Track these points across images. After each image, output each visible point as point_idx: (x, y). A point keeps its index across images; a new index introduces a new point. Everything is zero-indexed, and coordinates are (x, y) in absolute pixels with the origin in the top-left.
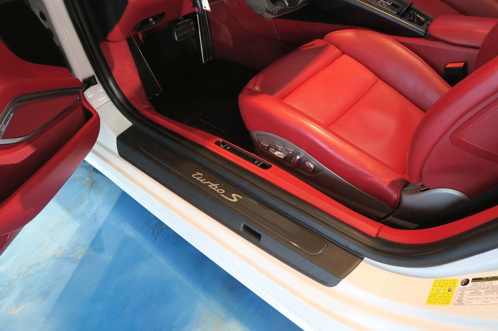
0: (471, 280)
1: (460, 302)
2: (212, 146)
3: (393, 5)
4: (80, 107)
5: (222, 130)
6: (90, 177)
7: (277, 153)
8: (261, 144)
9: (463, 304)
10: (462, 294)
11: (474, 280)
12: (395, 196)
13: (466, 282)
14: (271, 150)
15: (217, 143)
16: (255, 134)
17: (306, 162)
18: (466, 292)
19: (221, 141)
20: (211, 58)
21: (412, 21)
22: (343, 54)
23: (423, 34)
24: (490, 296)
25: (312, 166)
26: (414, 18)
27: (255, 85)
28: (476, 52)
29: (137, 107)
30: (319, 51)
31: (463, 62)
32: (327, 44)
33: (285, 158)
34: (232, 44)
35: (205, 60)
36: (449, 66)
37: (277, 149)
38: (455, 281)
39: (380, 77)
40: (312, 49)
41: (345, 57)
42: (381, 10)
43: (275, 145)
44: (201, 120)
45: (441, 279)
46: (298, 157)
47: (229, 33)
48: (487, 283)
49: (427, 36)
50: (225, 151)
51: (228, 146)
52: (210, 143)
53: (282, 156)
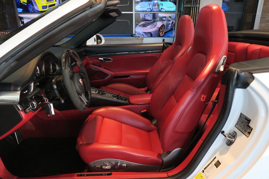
0: (204, 170)
1: (207, 177)
3: (113, 96)
7: (107, 167)
8: (96, 167)
9: (208, 177)
10: (205, 175)
11: (205, 169)
12: (161, 161)
13: (203, 171)
14: (104, 167)
15: (78, 176)
16: (92, 164)
17: (122, 165)
18: (206, 174)
19: (79, 174)
21: (123, 100)
22: (103, 118)
23: (128, 103)
24: (212, 170)
25: (125, 165)
31: (145, 109)
34: (34, 129)
35: (19, 142)
36: (142, 112)
37: (106, 165)
38: (200, 173)
39: (122, 122)
41: (105, 119)
43: (105, 164)
45: (196, 176)
46: (119, 164)
48: (208, 167)
49: (130, 104)
50: (85, 177)
51: (85, 175)
52: (74, 177)
53: (110, 167)
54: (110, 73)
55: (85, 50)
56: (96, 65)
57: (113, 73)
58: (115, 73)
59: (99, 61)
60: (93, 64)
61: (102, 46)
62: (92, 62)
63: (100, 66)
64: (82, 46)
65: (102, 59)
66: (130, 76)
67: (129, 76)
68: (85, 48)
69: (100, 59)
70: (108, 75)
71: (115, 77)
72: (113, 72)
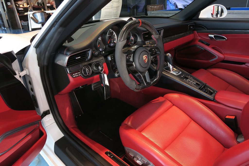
2: (103, 155)
3: (197, 83)
4: (38, 129)
5: (111, 139)
6: (38, 158)
7: (138, 162)
8: (130, 155)
14: (135, 159)
15: (106, 153)
16: (127, 149)
19: (108, 152)
20: (109, 97)
21: (207, 93)
22: (173, 105)
23: (213, 100)
26: (207, 91)
27: (128, 122)
28: (241, 112)
29: (68, 126)
30: (161, 103)
31: (234, 116)
32: (165, 100)
33: (142, 165)
34: (120, 92)
35: (106, 98)
36: (227, 117)
37: (138, 159)
39: (193, 119)
40: (158, 102)
41: (174, 107)
42: (191, 86)
43: (137, 157)
44: (100, 132)
47: (119, 87)
50: (110, 158)
51: (112, 155)
52: (102, 153)
53: (140, 164)
54: (218, 55)
55: (195, 23)
56: (203, 43)
57: (221, 56)
58: (225, 56)
59: (209, 39)
60: (200, 41)
61: (223, 19)
62: (200, 38)
63: (208, 45)
64: (193, 18)
65: (213, 36)
66: (246, 63)
67: (244, 63)
68: (195, 21)
69: (210, 35)
70: (215, 57)
71: (224, 61)
72: (223, 54)
